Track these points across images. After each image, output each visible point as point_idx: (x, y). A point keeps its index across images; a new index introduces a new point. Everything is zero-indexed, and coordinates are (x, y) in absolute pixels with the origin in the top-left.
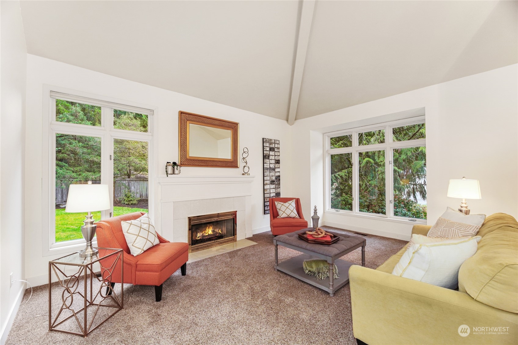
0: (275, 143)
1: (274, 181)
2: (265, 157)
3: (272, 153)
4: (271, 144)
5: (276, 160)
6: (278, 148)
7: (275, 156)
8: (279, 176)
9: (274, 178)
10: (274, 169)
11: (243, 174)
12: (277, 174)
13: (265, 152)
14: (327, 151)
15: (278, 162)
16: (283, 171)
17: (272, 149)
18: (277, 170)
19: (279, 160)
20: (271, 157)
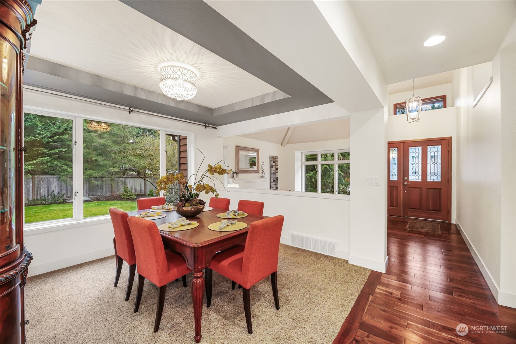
0: (275, 158)
1: (275, 180)
2: (271, 167)
3: (274, 164)
4: (274, 159)
5: (276, 168)
6: (277, 161)
7: (276, 166)
8: (277, 177)
9: (275, 179)
10: (275, 174)
11: (261, 177)
12: (277, 176)
13: (271, 164)
14: (304, 162)
15: (277, 169)
16: (279, 174)
17: (274, 162)
18: (277, 174)
19: (277, 168)
20: (274, 167)
